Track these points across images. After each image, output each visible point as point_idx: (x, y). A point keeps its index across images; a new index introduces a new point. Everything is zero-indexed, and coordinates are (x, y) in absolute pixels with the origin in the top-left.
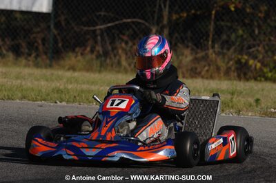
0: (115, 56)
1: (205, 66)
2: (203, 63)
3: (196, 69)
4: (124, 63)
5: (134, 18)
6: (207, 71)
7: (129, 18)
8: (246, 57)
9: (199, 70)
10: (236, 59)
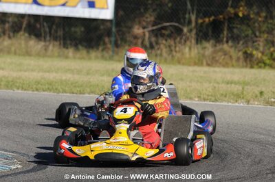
0: (158, 49)
1: (221, 56)
2: (220, 54)
3: (215, 57)
4: (165, 54)
5: (171, 22)
6: (224, 59)
7: (168, 22)
8: (251, 49)
9: (217, 58)
10: (244, 50)
